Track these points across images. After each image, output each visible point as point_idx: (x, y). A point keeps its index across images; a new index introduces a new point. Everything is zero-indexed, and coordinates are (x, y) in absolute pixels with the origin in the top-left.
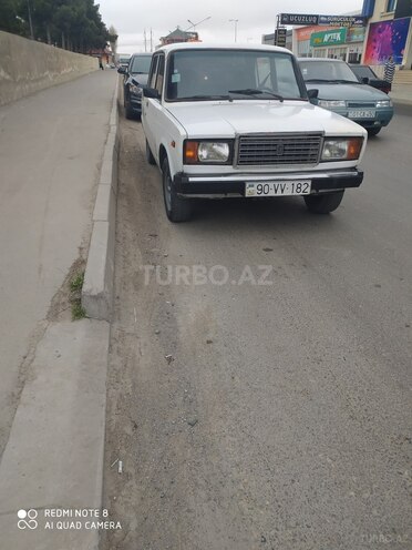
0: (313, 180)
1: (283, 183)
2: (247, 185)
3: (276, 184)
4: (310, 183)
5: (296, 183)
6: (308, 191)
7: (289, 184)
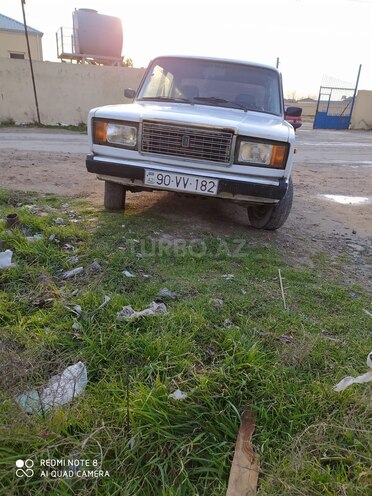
0: (221, 181)
1: (186, 177)
2: (147, 172)
3: (179, 176)
4: (216, 182)
5: (201, 180)
6: (215, 191)
7: (192, 180)
